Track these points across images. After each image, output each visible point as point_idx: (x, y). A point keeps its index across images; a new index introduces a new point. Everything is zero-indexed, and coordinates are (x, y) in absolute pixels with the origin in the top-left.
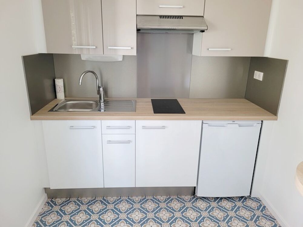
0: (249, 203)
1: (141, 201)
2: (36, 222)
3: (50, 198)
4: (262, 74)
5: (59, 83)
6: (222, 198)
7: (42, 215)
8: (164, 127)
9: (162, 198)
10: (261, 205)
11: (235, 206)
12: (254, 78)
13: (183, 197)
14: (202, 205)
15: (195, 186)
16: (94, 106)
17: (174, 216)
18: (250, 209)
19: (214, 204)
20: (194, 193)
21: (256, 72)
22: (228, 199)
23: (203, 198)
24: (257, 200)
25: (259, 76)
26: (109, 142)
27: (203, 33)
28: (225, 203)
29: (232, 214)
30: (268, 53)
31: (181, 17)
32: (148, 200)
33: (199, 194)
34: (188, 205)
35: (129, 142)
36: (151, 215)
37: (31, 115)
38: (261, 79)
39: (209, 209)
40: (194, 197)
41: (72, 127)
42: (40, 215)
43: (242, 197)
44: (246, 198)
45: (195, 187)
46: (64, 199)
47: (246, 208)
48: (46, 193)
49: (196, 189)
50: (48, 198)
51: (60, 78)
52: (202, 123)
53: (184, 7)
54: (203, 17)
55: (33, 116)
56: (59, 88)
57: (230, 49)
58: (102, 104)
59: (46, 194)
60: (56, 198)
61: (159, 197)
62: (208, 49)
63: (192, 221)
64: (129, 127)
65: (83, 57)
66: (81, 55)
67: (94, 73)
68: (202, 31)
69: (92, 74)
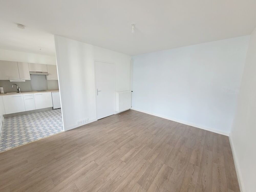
8: (41, 94)
15: (53, 106)
23: (55, 109)
26: (26, 99)
31: (42, 72)
35: (32, 98)
52: (51, 93)
54: (47, 72)
64: (32, 95)
65: (11, 81)
66: (10, 80)
67: (16, 85)
68: (48, 75)
69: (15, 85)
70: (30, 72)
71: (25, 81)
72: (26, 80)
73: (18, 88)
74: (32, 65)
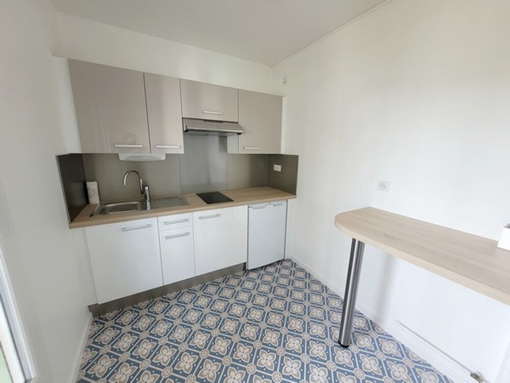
0: (285, 264)
1: (201, 288)
2: (88, 347)
3: (97, 316)
4: (280, 167)
5: (92, 186)
6: (266, 266)
7: (93, 336)
8: (218, 215)
9: (220, 280)
10: (293, 263)
11: (277, 268)
12: (274, 169)
13: (237, 274)
14: (253, 275)
15: (246, 261)
16: (139, 206)
17: (235, 291)
18: (287, 268)
19: (262, 272)
20: (245, 268)
21: (275, 166)
22: (270, 265)
23: (253, 270)
24: (289, 260)
25: (278, 168)
26: (167, 238)
27: (240, 136)
28: (270, 269)
29: (277, 275)
30: (283, 151)
31: (221, 122)
32: (207, 285)
33: (250, 267)
34: (243, 278)
35: (187, 234)
36: (215, 297)
37: (69, 223)
38: (280, 170)
39: (260, 277)
40: (246, 271)
41: (124, 229)
42: (91, 338)
43: (279, 261)
44: (282, 261)
45: (245, 263)
46: (116, 312)
47: (285, 268)
48: (90, 311)
49: (246, 264)
50: (94, 317)
51: (93, 181)
52: (249, 207)
53: (223, 114)
54: (237, 123)
55: (73, 224)
56: (93, 191)
57: (259, 148)
58: (148, 204)
59: (91, 313)
60: (105, 313)
61: (216, 280)
62: (244, 148)
63: (251, 290)
64: (186, 220)
65: (123, 157)
66: (120, 155)
67: (137, 173)
68: (239, 134)
69: (135, 173)
70: (183, 118)
71: (163, 158)
72: (167, 155)
73: (144, 187)
74: (193, 89)
